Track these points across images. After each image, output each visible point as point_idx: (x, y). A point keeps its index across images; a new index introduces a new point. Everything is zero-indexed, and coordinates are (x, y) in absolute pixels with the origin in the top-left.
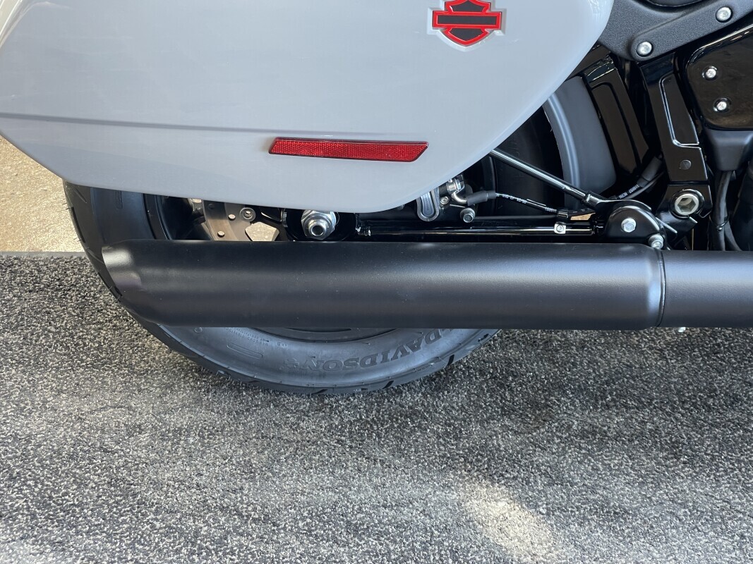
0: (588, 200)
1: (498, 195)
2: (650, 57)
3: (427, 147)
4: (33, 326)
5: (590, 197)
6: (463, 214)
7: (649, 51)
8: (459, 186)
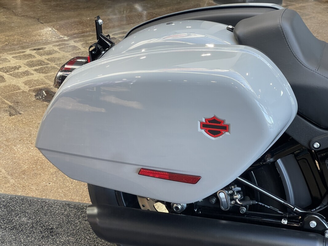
0: (295, 210)
1: (257, 203)
2: (319, 149)
3: (200, 179)
4: (82, 235)
5: (296, 209)
6: (241, 209)
7: (319, 146)
8: (239, 196)
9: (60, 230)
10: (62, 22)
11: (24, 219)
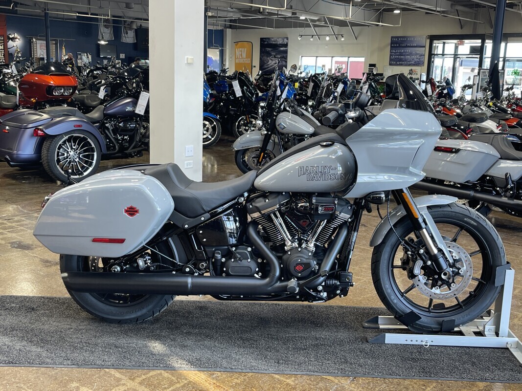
0: (179, 264)
3: (125, 240)
6: (151, 268)
7: (187, 227)
8: (149, 261)
9: (38, 308)
10: (26, 202)
11: (14, 305)
